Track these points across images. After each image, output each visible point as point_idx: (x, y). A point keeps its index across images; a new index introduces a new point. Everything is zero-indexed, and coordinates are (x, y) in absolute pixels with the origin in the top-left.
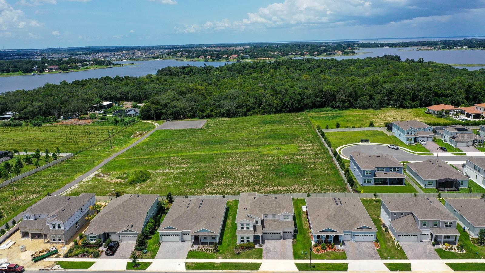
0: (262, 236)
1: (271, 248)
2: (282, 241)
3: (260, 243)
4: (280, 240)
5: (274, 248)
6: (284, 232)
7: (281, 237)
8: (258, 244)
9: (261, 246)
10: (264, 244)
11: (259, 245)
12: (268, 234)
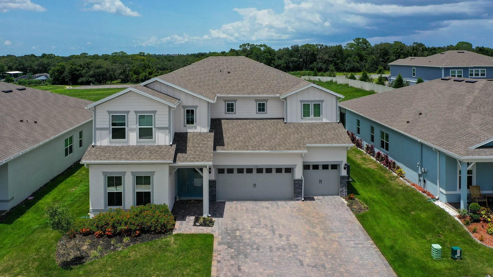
0: (212, 184)
1: (255, 230)
2: (299, 204)
3: (202, 214)
4: (292, 199)
5: (273, 232)
6: (306, 167)
7: (297, 184)
8: (193, 218)
9: (208, 223)
10: (221, 215)
11: (196, 220)
12: (240, 171)
